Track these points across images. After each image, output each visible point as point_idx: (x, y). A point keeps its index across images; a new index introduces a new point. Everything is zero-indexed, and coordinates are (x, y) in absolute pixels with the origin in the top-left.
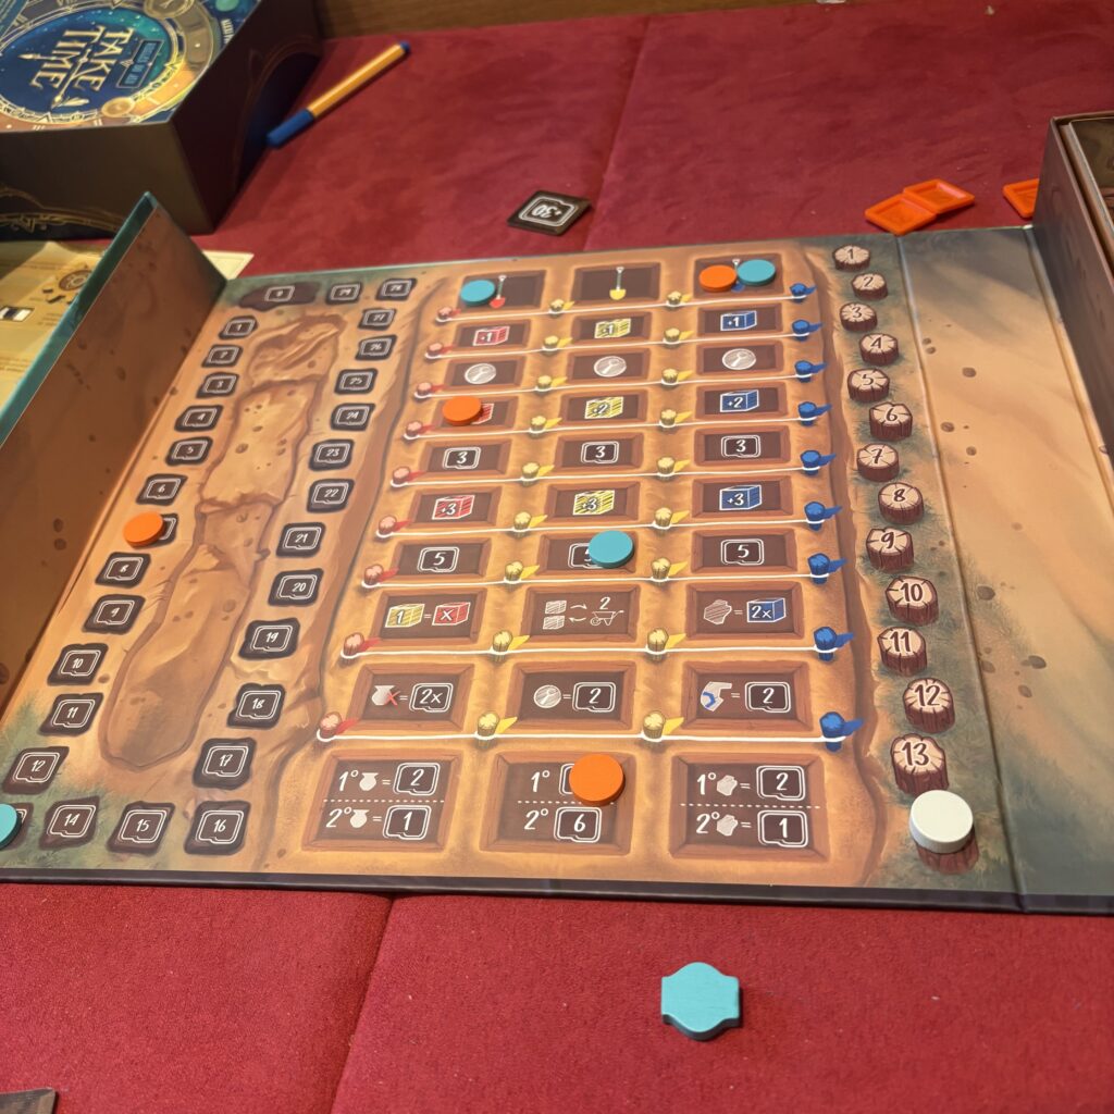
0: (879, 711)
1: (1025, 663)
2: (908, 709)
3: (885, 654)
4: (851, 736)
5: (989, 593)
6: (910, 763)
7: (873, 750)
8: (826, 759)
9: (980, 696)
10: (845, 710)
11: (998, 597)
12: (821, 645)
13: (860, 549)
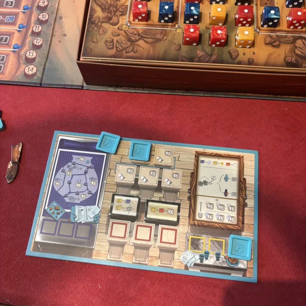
0: (27, 44)
1: (62, 35)
2: (33, 44)
3: (33, 31)
4: (19, 49)
5: (61, 18)
6: (29, 56)
7: (22, 53)
8: (12, 54)
9: (49, 42)
10: (19, 43)
11: (63, 19)
12: (19, 28)
13: (36, 5)
